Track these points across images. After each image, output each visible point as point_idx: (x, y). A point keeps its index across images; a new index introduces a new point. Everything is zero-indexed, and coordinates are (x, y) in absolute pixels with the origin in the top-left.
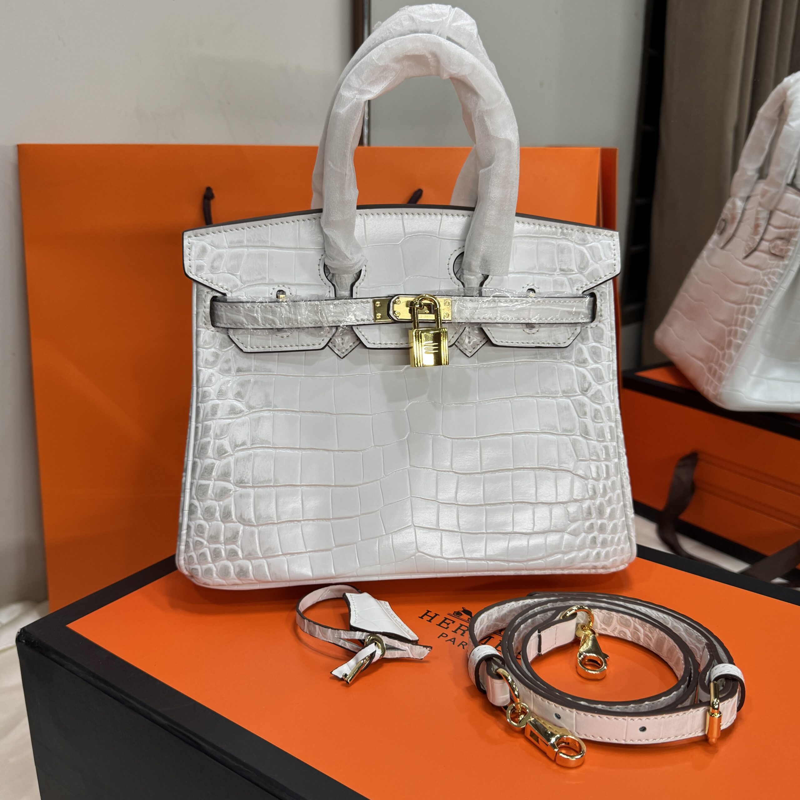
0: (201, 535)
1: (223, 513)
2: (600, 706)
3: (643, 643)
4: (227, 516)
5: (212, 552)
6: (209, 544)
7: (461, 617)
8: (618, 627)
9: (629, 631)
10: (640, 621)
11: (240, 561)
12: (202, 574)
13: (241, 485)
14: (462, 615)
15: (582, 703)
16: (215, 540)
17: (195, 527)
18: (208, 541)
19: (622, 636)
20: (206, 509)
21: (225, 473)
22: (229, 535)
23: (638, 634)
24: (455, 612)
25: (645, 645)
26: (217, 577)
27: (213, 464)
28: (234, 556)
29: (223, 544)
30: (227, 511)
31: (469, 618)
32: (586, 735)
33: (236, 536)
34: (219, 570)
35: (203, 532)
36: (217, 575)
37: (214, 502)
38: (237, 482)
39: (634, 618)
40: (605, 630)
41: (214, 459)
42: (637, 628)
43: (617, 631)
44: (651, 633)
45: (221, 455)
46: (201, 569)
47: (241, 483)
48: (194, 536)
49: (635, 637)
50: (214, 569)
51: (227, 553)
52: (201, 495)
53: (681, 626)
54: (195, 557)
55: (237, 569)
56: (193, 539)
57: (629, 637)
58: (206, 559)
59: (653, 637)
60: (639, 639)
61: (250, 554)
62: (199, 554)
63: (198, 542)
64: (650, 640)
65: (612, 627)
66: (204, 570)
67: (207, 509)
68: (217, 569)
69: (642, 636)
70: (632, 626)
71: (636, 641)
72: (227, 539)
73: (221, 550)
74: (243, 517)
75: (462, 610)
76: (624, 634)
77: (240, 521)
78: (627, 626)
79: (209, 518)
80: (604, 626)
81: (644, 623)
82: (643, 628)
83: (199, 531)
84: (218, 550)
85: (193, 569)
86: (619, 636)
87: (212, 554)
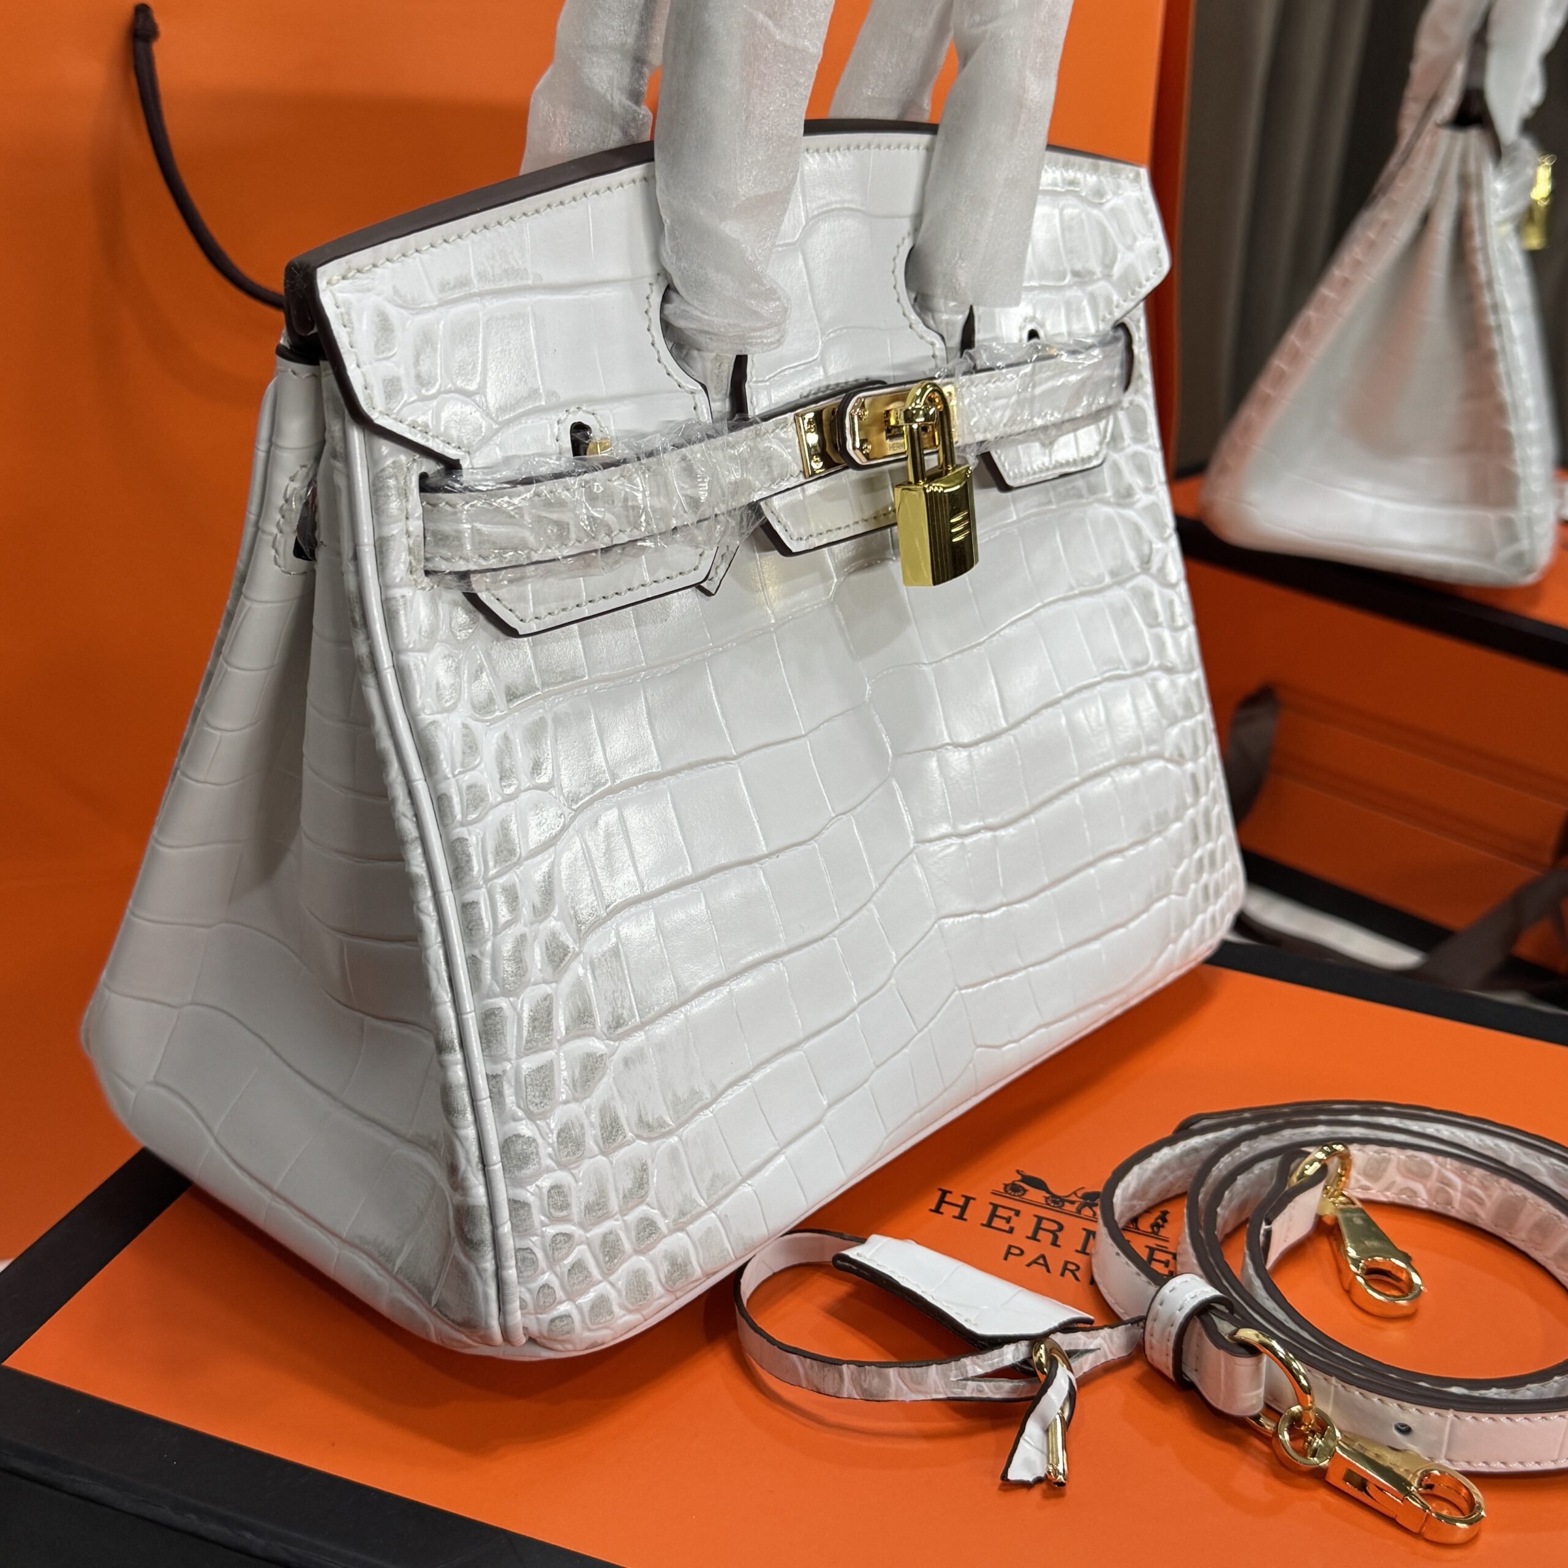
0: (564, 1213)
1: (602, 1128)
2: (1493, 1393)
3: (1458, 1211)
4: (611, 1133)
5: (598, 1251)
6: (586, 1230)
7: (1027, 1196)
8: (1399, 1179)
9: (1425, 1186)
10: (1457, 1164)
11: (665, 1241)
12: (583, 1321)
13: (620, 1031)
14: (1025, 1191)
15: (1455, 1390)
16: (600, 1213)
17: (541, 1199)
18: (581, 1225)
19: (1404, 1199)
20: (559, 1136)
21: (580, 1012)
22: (627, 1183)
23: (1447, 1192)
24: (1006, 1186)
25: (1462, 1216)
26: (623, 1312)
27: (547, 998)
28: (650, 1235)
29: (618, 1216)
30: (608, 1119)
31: (1047, 1198)
32: (1469, 1463)
33: (642, 1178)
34: (624, 1294)
35: (566, 1206)
36: (622, 1307)
37: (573, 1106)
38: (610, 1028)
39: (1440, 1159)
40: (1366, 1188)
41: (545, 982)
42: (1449, 1179)
43: (1394, 1190)
44: (1485, 1188)
45: (559, 966)
46: (579, 1308)
47: (618, 1025)
48: (543, 1225)
49: (1439, 1200)
50: (613, 1294)
51: (633, 1233)
52: (537, 1100)
53: (1544, 1165)
54: (555, 1283)
55: (665, 1267)
56: (543, 1235)
57: (1423, 1201)
58: (589, 1275)
59: (1489, 1196)
60: (1449, 1202)
61: (683, 1214)
62: (566, 1271)
63: (559, 1238)
64: (1479, 1203)
65: (1384, 1182)
66: (586, 1309)
67: (563, 1135)
68: (619, 1291)
69: (1457, 1196)
70: (1435, 1175)
71: (1440, 1209)
72: (625, 1196)
73: (617, 1235)
74: (645, 1119)
75: (1019, 1177)
76: (1410, 1194)
77: (640, 1132)
78: (1422, 1174)
79: (573, 1158)
80: (1365, 1182)
81: (1469, 1167)
82: (1463, 1178)
83: (555, 1206)
84: (612, 1237)
85: (552, 1321)
86: (1397, 1201)
87: (601, 1256)
